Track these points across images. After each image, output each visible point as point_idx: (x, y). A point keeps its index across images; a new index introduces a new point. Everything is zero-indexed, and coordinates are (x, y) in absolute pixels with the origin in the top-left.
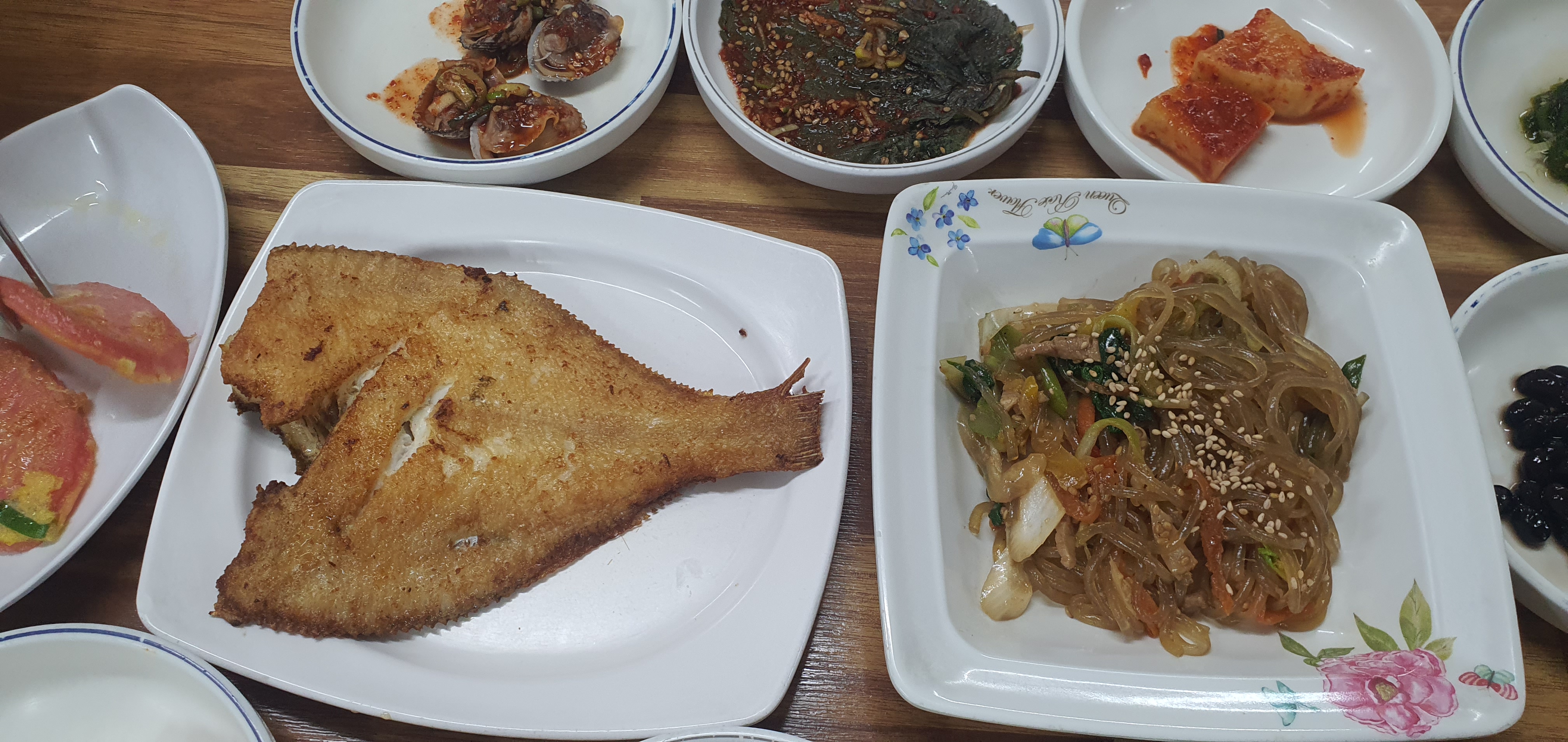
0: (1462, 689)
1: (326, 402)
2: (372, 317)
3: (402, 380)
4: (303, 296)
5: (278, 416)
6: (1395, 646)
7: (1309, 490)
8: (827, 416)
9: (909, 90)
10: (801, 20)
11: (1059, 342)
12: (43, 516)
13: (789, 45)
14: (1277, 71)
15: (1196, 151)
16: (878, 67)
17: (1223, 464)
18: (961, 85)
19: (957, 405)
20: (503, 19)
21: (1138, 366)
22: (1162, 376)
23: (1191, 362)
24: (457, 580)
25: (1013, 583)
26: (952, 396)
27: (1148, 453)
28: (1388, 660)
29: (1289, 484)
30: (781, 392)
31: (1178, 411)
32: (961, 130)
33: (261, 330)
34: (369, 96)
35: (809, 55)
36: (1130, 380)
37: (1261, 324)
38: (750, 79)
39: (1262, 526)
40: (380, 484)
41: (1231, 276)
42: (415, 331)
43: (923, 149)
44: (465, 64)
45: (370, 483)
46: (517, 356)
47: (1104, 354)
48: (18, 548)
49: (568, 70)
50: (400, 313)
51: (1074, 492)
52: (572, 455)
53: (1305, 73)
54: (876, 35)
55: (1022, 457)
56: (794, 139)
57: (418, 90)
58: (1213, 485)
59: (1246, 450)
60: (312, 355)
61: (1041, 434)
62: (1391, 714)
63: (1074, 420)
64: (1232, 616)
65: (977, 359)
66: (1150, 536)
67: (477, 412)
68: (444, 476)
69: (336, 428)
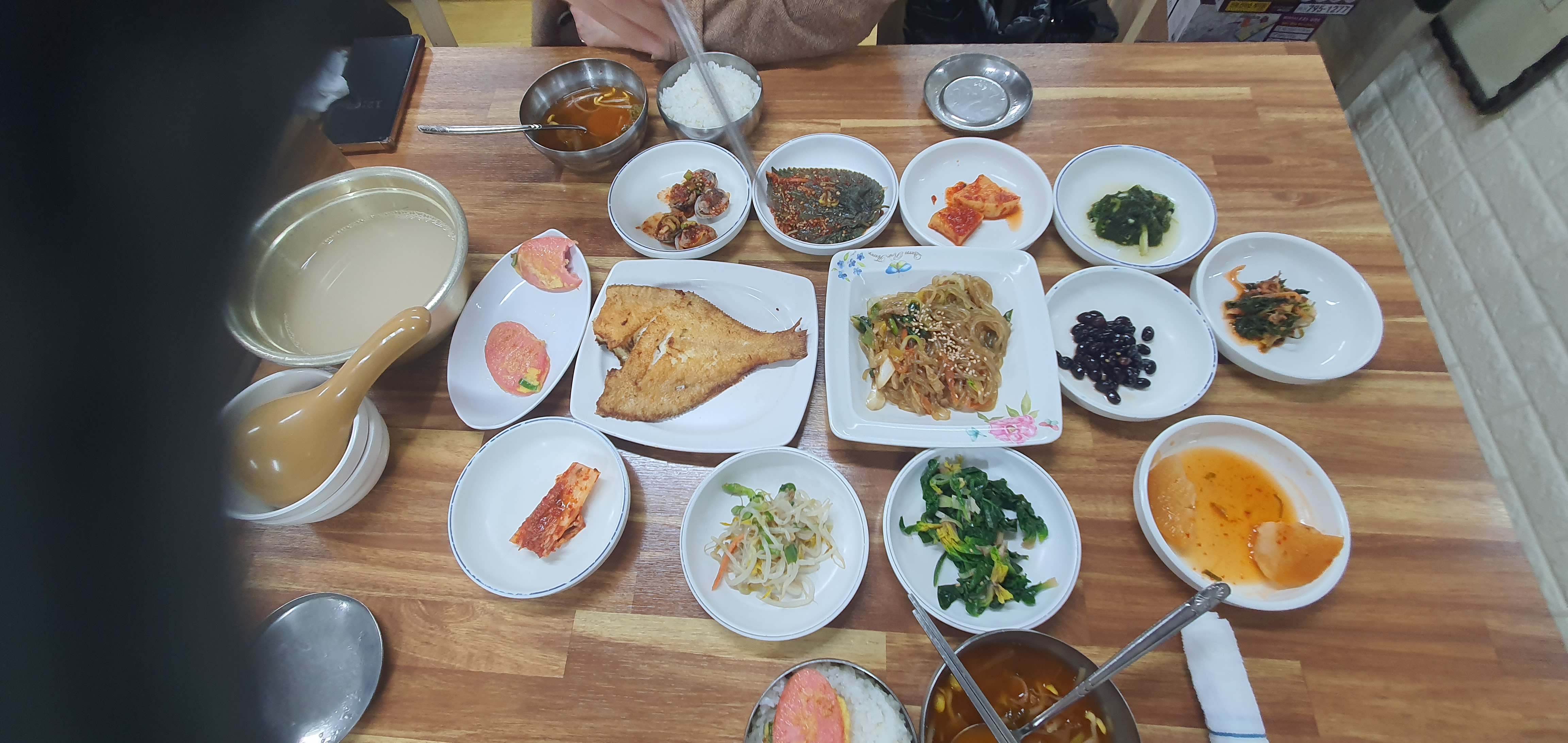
0: (1040, 428)
1: (630, 340)
2: (644, 309)
3: (656, 331)
4: (620, 302)
5: (614, 345)
6: (1019, 415)
7: (985, 359)
8: (809, 339)
9: (840, 215)
10: (798, 189)
11: (895, 308)
12: (536, 383)
13: (794, 199)
14: (985, 200)
15: (952, 234)
16: (828, 206)
17: (954, 351)
18: (861, 212)
19: (859, 333)
20: (685, 197)
21: (922, 316)
22: (931, 319)
23: (942, 313)
24: (678, 401)
25: (878, 397)
26: (855, 329)
27: (926, 347)
28: (1015, 420)
29: (978, 357)
30: (792, 331)
31: (937, 332)
32: (861, 229)
33: (606, 316)
34: (637, 228)
35: (802, 203)
36: (920, 321)
37: (972, 300)
38: (779, 213)
39: (968, 372)
40: (649, 368)
41: (960, 281)
42: (659, 313)
43: (846, 237)
44: (673, 213)
45: (646, 367)
46: (695, 321)
47: (910, 312)
48: (528, 394)
49: (709, 214)
50: (654, 308)
51: (899, 362)
52: (716, 356)
53: (996, 200)
54: (827, 194)
55: (881, 351)
56: (798, 237)
57: (655, 225)
58: (949, 358)
59: (962, 345)
60: (624, 323)
61: (888, 342)
62: (1012, 437)
63: (900, 337)
64: (958, 406)
65: (866, 316)
66: (926, 378)
67: (682, 341)
68: (672, 365)
69: (634, 349)
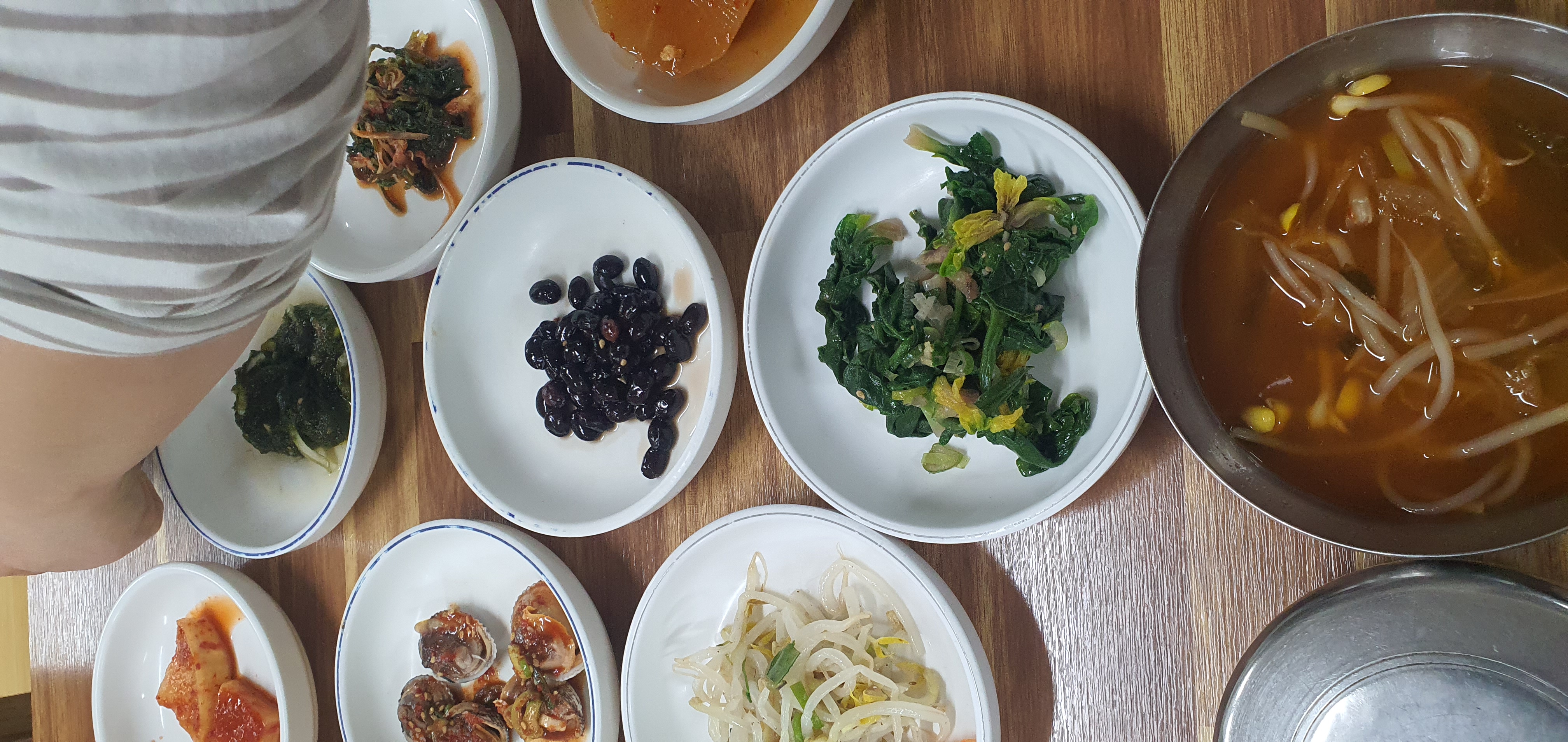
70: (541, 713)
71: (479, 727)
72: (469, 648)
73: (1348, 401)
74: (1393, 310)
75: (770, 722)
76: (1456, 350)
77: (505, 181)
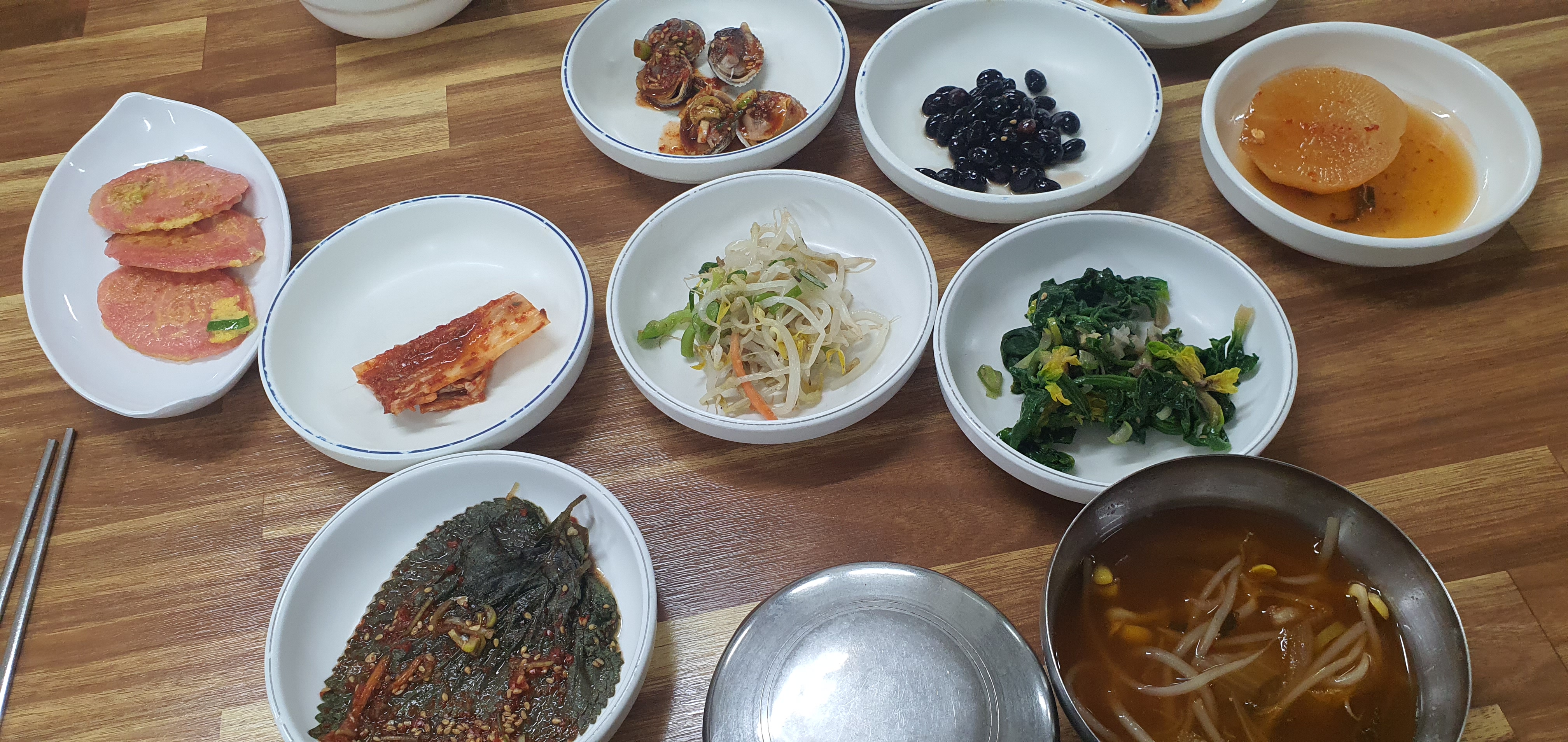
16: (489, 636)
54: (453, 626)
70: (710, 120)
71: (680, 79)
72: (738, 65)
73: (1134, 632)
74: (1213, 650)
75: (764, 275)
76: (1197, 694)
77: (1125, 33)
